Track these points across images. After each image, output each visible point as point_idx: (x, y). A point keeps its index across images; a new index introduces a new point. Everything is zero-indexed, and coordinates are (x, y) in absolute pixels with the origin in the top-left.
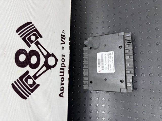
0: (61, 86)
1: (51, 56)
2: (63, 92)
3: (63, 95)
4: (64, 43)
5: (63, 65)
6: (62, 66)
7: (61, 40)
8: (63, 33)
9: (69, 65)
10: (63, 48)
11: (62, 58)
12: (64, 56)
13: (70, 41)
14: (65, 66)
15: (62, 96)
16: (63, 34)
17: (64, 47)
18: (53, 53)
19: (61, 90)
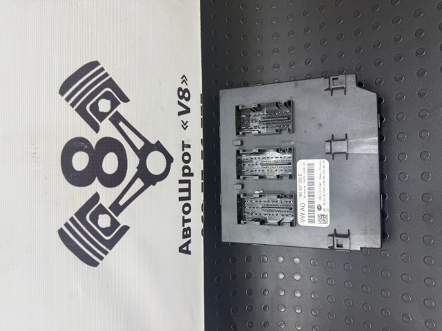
0: (183, 226)
1: (155, 150)
2: (190, 240)
3: (189, 250)
5: (187, 171)
9: (202, 169)
11: (183, 152)
12: (189, 146)
13: (201, 105)
14: (191, 172)
17: (187, 122)
19: (184, 237)
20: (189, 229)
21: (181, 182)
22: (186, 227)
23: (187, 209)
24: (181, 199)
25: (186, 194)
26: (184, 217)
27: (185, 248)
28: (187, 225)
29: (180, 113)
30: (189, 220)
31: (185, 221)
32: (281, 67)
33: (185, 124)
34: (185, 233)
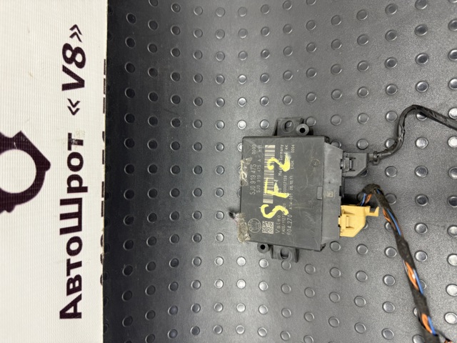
0: (68, 274)
1: (12, 147)
2: (81, 295)
3: (79, 311)
4: (80, 83)
5: (75, 184)
6: (70, 190)
7: (65, 70)
8: (72, 36)
9: (104, 180)
10: (74, 108)
11: (70, 152)
12: (80, 143)
13: (105, 77)
14: (84, 185)
15: (77, 315)
16: (74, 43)
17: (78, 102)
18: (20, 135)
19: (69, 292)
20: (78, 278)
22: (73, 275)
23: (74, 246)
24: (63, 231)
25: (73, 222)
26: (69, 261)
27: (71, 310)
28: (74, 273)
31: (70, 266)
32: (227, 35)
33: (74, 106)
34: (71, 286)
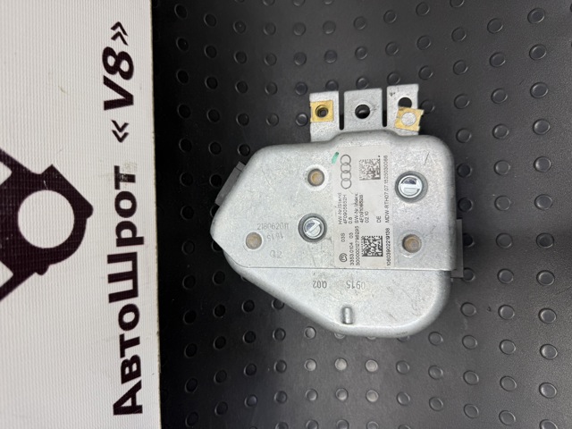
21: (113, 259)
29: (109, 105)
30: (135, 342)
